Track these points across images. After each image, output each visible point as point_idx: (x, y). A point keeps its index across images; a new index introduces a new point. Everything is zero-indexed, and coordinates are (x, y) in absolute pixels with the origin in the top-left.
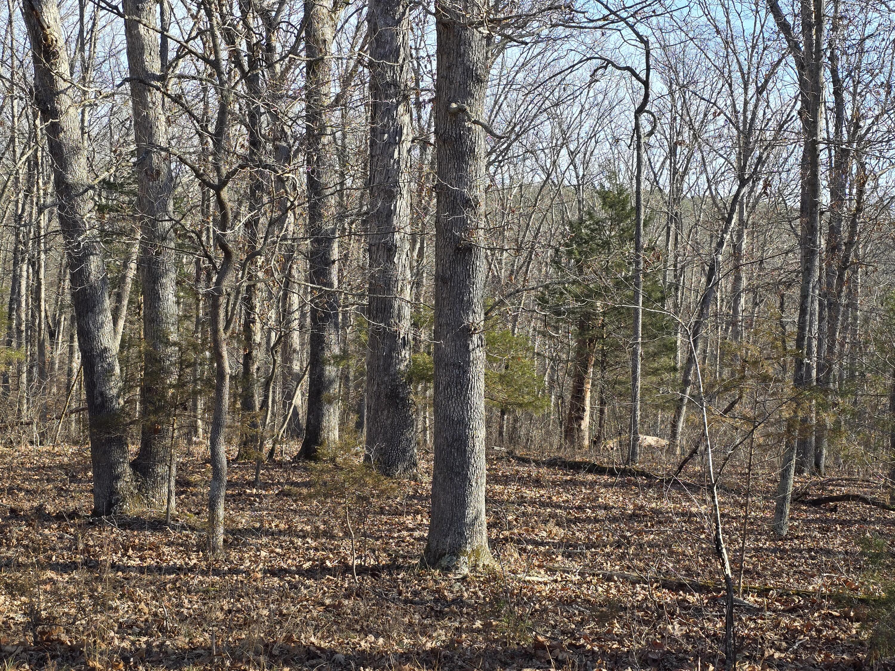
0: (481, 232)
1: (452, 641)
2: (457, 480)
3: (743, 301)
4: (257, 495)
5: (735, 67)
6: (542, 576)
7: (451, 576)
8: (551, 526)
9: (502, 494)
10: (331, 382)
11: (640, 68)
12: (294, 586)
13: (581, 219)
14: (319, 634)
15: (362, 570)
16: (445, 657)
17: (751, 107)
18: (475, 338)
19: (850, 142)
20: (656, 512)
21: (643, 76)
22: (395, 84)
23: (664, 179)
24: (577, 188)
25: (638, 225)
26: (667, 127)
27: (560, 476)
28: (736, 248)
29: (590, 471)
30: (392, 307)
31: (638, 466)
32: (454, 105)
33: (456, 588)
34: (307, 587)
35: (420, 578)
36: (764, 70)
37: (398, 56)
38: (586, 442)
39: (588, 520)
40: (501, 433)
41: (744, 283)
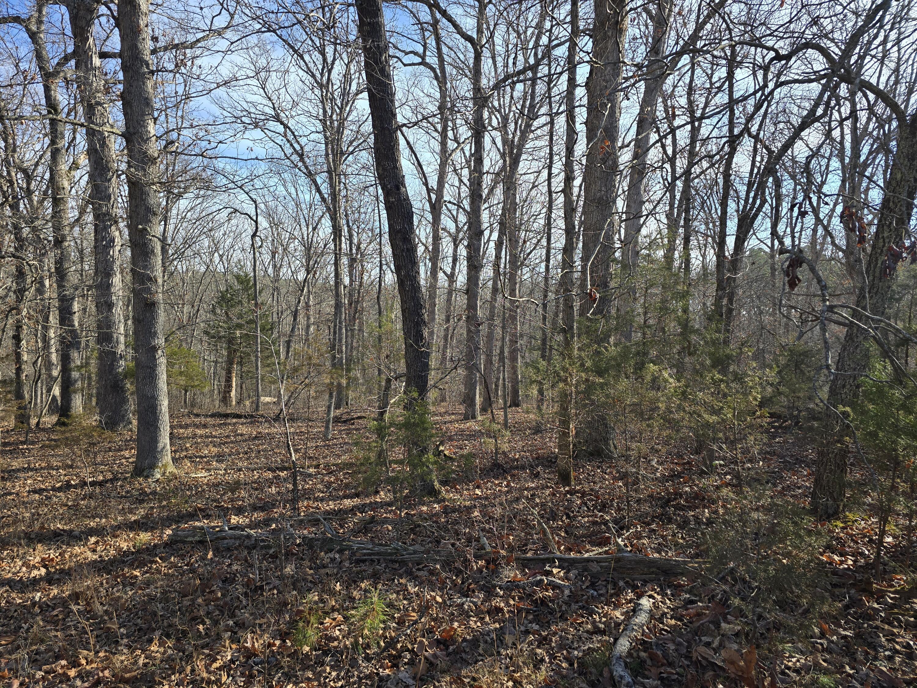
0: (160, 295)
1: (147, 514)
2: (152, 429)
3: (312, 329)
4: (27, 449)
5: (302, 217)
6: (204, 474)
7: (150, 480)
8: (211, 446)
9: (183, 434)
10: (76, 381)
11: (253, 213)
12: (48, 498)
13: (227, 290)
14: (63, 522)
15: (93, 484)
16: (143, 523)
17: (310, 236)
18: (160, 352)
19: (357, 254)
20: (268, 434)
21: (255, 218)
22: (108, 213)
23: (270, 271)
24: (225, 274)
25: (256, 292)
26: (270, 245)
27: (218, 421)
28: (307, 304)
29: (234, 417)
30: (112, 337)
31: (260, 413)
32: (140, 227)
33: (153, 486)
34: (57, 497)
35: (130, 483)
36: (316, 219)
37: (110, 199)
38: (234, 403)
39: (232, 442)
40: (185, 402)
41: (312, 320)
